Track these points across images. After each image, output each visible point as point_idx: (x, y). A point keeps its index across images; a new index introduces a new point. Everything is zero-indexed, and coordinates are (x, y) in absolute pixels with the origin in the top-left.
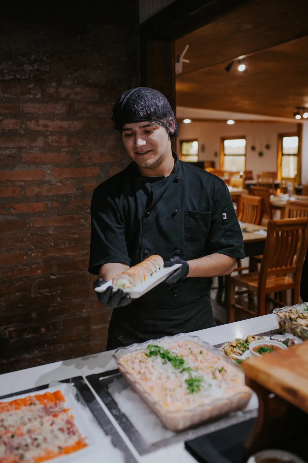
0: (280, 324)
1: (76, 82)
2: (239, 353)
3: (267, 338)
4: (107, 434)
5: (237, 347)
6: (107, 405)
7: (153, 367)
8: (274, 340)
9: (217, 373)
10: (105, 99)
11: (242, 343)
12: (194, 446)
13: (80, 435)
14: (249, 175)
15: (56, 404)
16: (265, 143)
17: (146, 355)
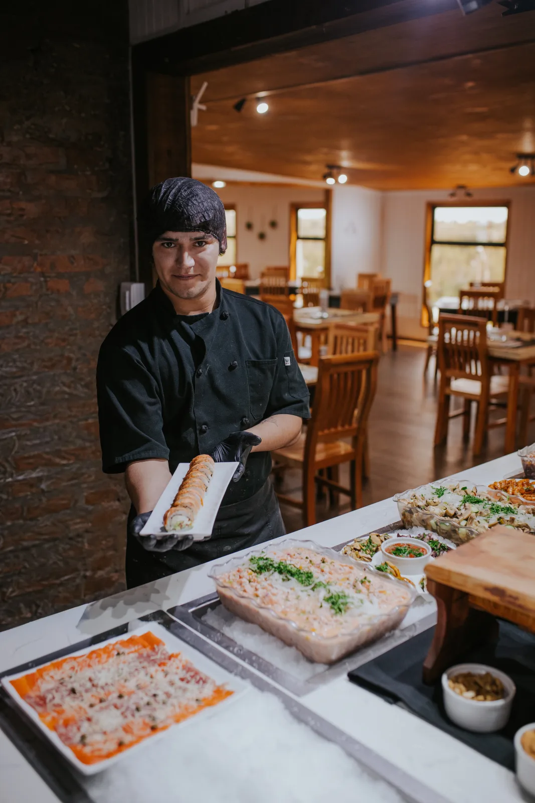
0: (404, 515)
1: (28, 136)
2: (368, 558)
3: (393, 535)
4: (243, 678)
5: (362, 550)
6: (219, 643)
7: (271, 586)
8: (402, 536)
9: (359, 585)
10: (76, 166)
11: (366, 544)
12: (362, 675)
13: (214, 682)
14: (243, 272)
15: (153, 649)
16: (268, 219)
17: (255, 572)
